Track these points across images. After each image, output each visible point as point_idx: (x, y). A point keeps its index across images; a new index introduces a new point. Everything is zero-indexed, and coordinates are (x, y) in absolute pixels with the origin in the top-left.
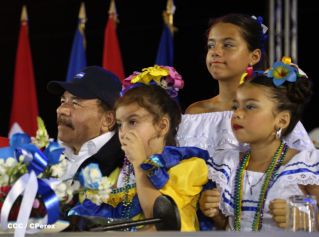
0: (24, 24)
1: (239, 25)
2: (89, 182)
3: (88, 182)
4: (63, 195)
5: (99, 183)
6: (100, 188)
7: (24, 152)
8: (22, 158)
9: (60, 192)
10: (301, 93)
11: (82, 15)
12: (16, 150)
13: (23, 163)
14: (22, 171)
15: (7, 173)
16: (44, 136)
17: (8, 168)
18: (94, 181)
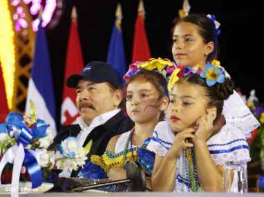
0: (74, 21)
1: (196, 24)
2: (67, 152)
4: (47, 162)
5: (76, 153)
6: (76, 156)
7: (14, 129)
8: (12, 133)
11: (119, 13)
12: (8, 127)
13: (13, 137)
14: (12, 144)
18: (71, 151)
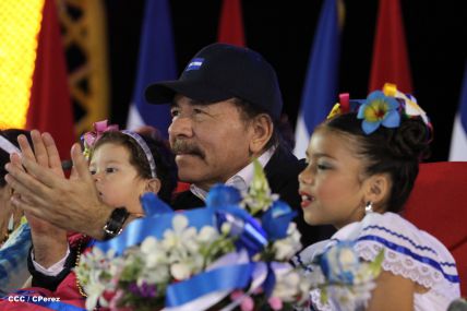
2: (338, 272)
3: (335, 271)
4: (293, 292)
5: (355, 273)
6: (356, 281)
7: (230, 218)
8: (226, 228)
9: (288, 286)
10: (404, 146)
12: (218, 215)
13: (228, 236)
14: (226, 250)
15: (201, 251)
16: (262, 190)
17: (203, 244)
18: (346, 270)
